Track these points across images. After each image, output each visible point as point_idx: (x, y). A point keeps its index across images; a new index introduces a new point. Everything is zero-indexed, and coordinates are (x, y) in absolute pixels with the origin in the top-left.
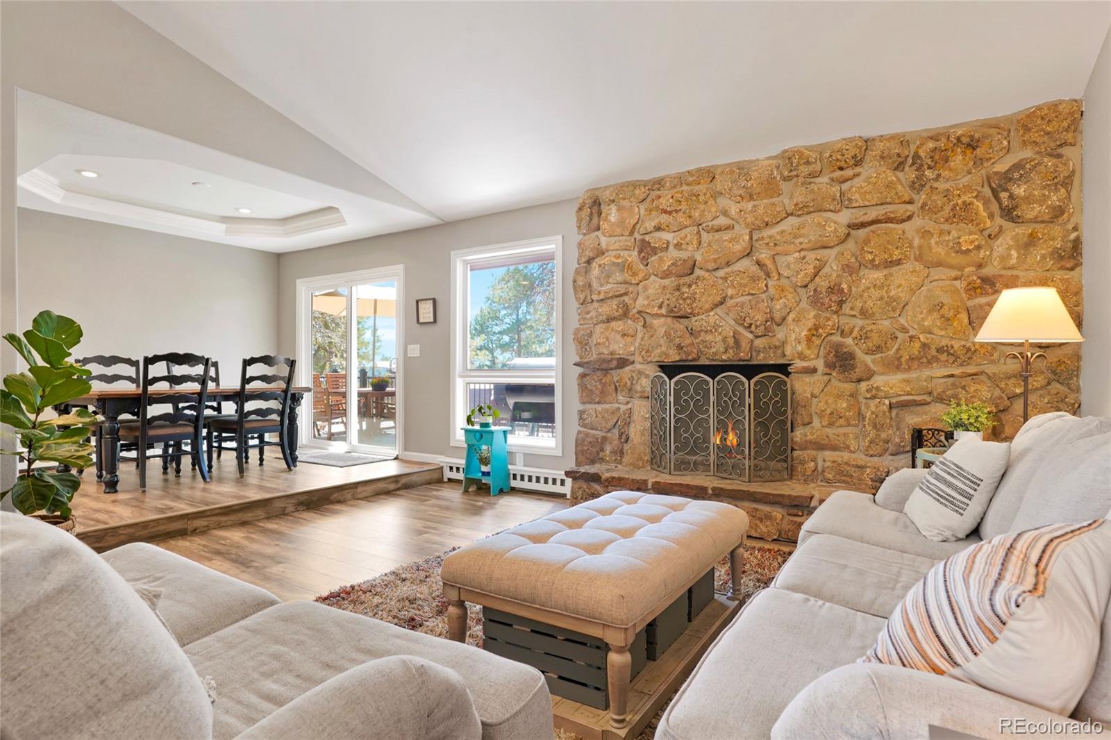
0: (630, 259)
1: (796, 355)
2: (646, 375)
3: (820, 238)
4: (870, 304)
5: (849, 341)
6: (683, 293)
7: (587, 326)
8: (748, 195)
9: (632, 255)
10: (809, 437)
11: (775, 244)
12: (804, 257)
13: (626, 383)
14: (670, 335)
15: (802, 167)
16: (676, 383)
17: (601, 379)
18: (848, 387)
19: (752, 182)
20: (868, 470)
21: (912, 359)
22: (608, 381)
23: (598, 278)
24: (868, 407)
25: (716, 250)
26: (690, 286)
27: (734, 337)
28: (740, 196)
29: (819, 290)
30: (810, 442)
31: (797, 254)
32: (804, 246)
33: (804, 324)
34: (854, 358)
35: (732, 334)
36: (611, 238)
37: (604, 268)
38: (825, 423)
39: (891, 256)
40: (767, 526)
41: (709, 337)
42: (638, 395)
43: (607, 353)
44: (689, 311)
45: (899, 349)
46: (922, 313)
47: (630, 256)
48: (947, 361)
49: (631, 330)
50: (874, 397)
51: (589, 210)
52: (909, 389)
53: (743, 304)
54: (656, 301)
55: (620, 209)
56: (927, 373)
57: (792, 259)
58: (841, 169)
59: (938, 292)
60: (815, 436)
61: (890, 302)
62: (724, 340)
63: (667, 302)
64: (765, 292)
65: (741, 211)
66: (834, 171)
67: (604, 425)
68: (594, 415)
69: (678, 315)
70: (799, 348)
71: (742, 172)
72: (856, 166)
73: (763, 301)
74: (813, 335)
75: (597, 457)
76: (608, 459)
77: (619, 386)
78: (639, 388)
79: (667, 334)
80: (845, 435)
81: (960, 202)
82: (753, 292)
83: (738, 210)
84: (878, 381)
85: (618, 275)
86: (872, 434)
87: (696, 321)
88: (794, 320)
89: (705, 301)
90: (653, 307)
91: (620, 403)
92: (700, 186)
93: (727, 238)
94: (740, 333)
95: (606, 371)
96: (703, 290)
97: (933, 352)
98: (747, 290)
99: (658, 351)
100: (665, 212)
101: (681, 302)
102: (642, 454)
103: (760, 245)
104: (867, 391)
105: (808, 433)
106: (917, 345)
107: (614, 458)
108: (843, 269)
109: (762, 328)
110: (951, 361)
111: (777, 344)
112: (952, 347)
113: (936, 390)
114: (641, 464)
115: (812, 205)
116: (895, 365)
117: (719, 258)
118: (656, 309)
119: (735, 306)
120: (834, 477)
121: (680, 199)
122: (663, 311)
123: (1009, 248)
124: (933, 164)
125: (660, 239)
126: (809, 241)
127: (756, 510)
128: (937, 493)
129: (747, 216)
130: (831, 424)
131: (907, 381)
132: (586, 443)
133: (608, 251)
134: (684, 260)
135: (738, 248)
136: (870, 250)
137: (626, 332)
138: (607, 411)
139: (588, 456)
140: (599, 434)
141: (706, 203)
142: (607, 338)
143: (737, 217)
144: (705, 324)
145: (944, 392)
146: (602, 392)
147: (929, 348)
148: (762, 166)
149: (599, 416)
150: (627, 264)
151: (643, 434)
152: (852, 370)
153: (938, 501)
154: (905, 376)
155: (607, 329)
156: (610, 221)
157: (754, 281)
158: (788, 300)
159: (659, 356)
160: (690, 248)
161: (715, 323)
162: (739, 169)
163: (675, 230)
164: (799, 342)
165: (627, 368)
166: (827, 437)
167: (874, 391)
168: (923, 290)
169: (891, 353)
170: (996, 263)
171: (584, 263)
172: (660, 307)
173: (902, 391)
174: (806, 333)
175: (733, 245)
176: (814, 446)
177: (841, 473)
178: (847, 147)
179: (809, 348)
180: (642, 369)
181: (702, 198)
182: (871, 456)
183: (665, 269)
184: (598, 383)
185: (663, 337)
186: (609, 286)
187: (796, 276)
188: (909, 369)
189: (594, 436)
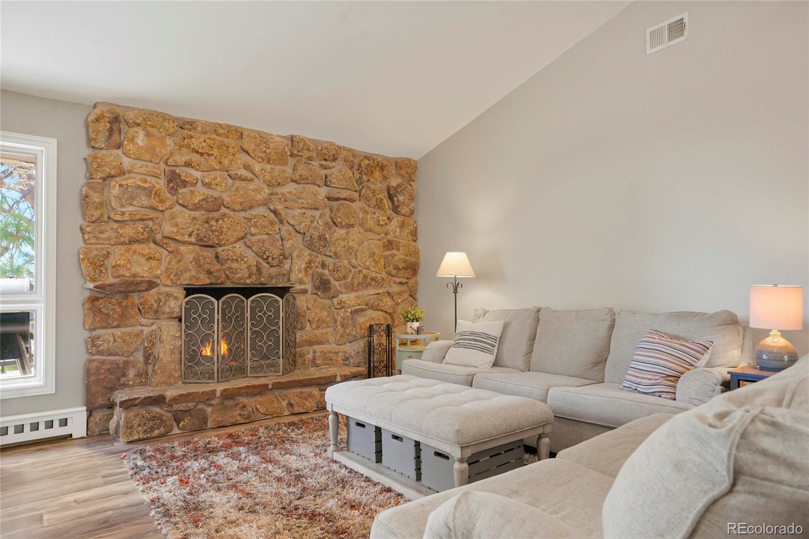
0: (158, 186)
1: (298, 281)
2: (175, 297)
3: (314, 203)
4: (339, 249)
5: (326, 272)
6: (212, 226)
7: (102, 246)
8: (267, 159)
9: (160, 183)
10: (305, 337)
11: (285, 200)
12: (304, 214)
13: (152, 305)
14: (200, 261)
15: (304, 151)
16: (223, 303)
17: (121, 302)
18: (327, 302)
19: (270, 150)
20: (340, 354)
21: (359, 284)
22: (130, 304)
23: (118, 198)
24: (338, 314)
25: (242, 195)
26: (217, 221)
27: (256, 266)
28: (262, 158)
29: (313, 237)
30: (305, 341)
31: (299, 210)
32: (304, 205)
33: (303, 259)
34: (330, 283)
35: (255, 263)
36: (136, 162)
37: (127, 189)
38: (314, 327)
39: (350, 221)
40: (310, 403)
41: (235, 265)
42: (165, 316)
43: (128, 275)
44: (217, 242)
45: (353, 278)
46: (365, 257)
47: (158, 184)
48: (375, 285)
49: (158, 254)
50: (342, 308)
51: (108, 125)
52: (359, 302)
53: (263, 242)
54: (186, 230)
55: (148, 135)
56: (366, 292)
57: (296, 213)
58: (326, 160)
59: (373, 246)
60: (308, 336)
61: (349, 249)
62: (249, 268)
63: (197, 232)
64: (278, 233)
65: (262, 169)
66: (322, 160)
67: (125, 348)
68: (112, 340)
69: (208, 244)
70: (300, 276)
71: (263, 140)
72: (333, 161)
73: (278, 240)
74: (308, 267)
75: (118, 384)
76: (131, 383)
77: (143, 308)
78: (167, 309)
79: (196, 261)
80: (326, 333)
81: (379, 197)
82: (271, 233)
83: (260, 168)
84: (343, 297)
85: (143, 198)
86: (341, 330)
87: (223, 251)
88: (297, 256)
89: (231, 235)
90: (183, 235)
91: (145, 326)
92: (227, 139)
93: (252, 188)
94: (261, 263)
95: (126, 294)
96: (229, 226)
97: (369, 280)
98: (266, 230)
99: (188, 275)
100: (197, 152)
101: (210, 233)
102: (173, 371)
103: (274, 198)
104: (338, 304)
105: (304, 335)
106: (361, 276)
107: (138, 381)
108: (325, 225)
109: (277, 260)
110: (376, 285)
111: (284, 272)
112: (377, 277)
113: (370, 302)
114: (173, 381)
115: (310, 178)
116: (351, 288)
117: (244, 202)
118: (186, 237)
119: (258, 242)
120: (322, 362)
121: (212, 145)
122: (193, 239)
123: (396, 227)
124: (366, 172)
125: (191, 175)
126: (308, 203)
127: (302, 392)
128: (480, 348)
129: (266, 174)
130: (318, 327)
131: (358, 297)
132: (102, 371)
133: (129, 172)
134: (215, 198)
135: (259, 197)
136: (340, 216)
137: (152, 256)
138: (129, 334)
139: (105, 384)
140: (119, 359)
141: (234, 155)
142: (129, 261)
143: (259, 173)
144: (232, 254)
145: (374, 303)
146: (122, 316)
147: (367, 278)
148: (277, 140)
149: (119, 340)
150: (154, 190)
151: (172, 352)
152: (329, 291)
153: (482, 351)
154: (356, 294)
155: (127, 251)
156: (137, 144)
157: (272, 224)
158: (294, 241)
159: (189, 280)
160: (219, 188)
161: (241, 254)
162: (260, 137)
163: (205, 170)
164: (300, 272)
165: (154, 291)
166: (316, 336)
167: (342, 304)
168: (364, 245)
169: (349, 280)
170: (391, 234)
171: (100, 179)
172: (190, 235)
173: (356, 303)
174: (305, 266)
175: (256, 194)
176: (308, 344)
177: (326, 359)
178: (330, 148)
179: (306, 276)
180: (171, 291)
181: (231, 150)
182: (340, 345)
183: (196, 202)
184: (117, 306)
185: (191, 262)
186: (131, 208)
187: (300, 225)
188: (357, 291)
189: (112, 362)
